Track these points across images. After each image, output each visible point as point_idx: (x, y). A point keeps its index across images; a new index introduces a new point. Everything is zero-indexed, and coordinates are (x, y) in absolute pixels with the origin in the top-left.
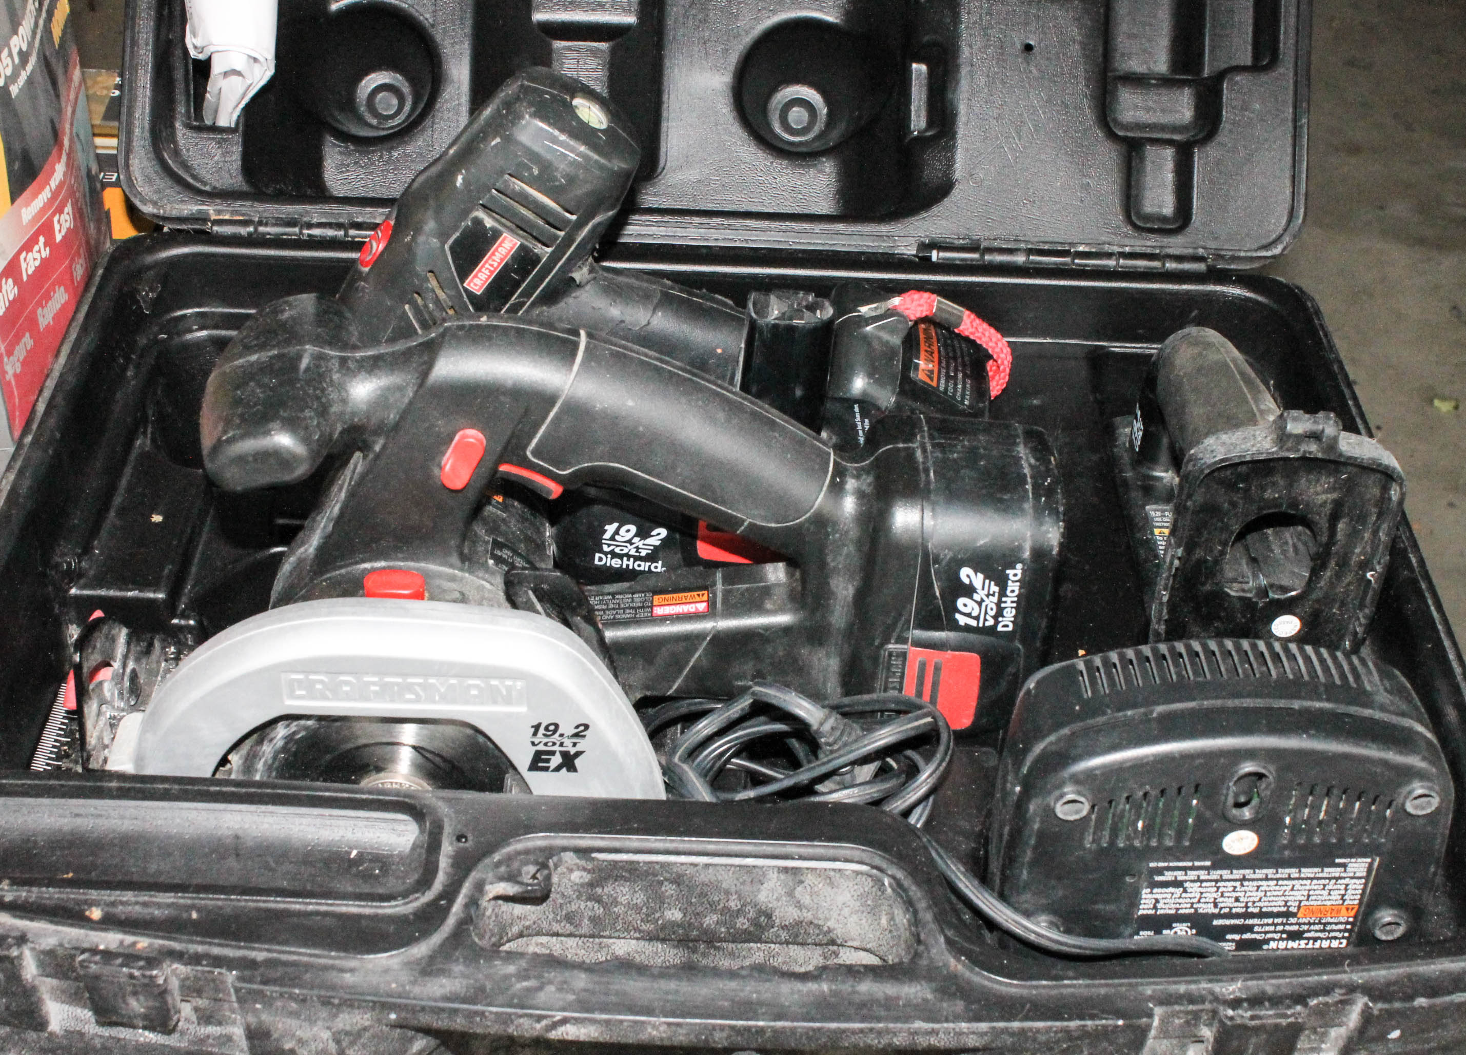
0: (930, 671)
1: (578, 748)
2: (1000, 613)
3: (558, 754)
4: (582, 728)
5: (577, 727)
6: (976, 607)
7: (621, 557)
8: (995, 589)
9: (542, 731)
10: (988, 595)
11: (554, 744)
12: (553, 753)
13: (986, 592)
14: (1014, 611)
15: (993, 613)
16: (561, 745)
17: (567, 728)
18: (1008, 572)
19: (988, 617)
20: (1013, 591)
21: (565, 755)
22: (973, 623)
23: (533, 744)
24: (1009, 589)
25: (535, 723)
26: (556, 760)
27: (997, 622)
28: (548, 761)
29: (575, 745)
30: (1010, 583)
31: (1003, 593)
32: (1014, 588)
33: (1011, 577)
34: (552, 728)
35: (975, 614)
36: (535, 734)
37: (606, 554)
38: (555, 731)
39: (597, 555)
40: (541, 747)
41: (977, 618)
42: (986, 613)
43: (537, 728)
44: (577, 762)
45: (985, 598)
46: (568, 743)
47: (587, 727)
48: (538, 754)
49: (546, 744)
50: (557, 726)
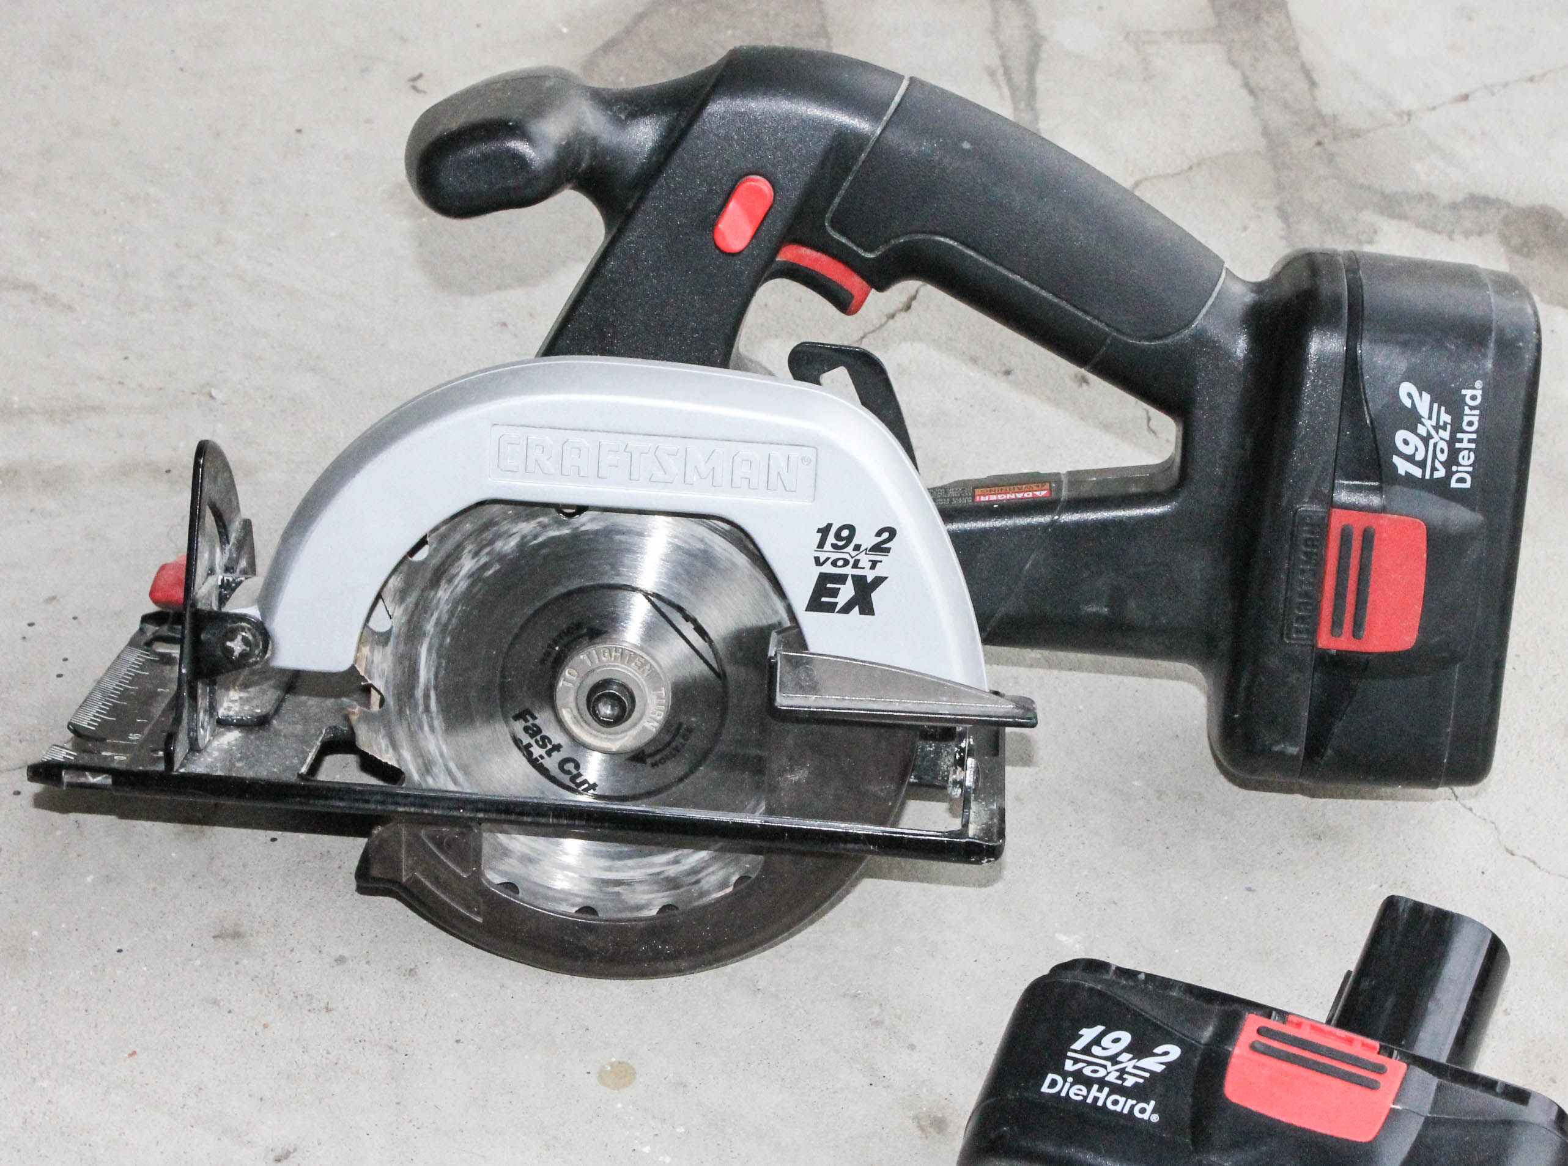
0: (1356, 543)
1: (879, 571)
2: (1452, 459)
3: (850, 581)
4: (886, 535)
5: (879, 534)
6: (1421, 446)
7: (1088, 1082)
8: (1446, 417)
9: (831, 539)
10: (1437, 428)
11: (846, 563)
12: (842, 579)
13: (1434, 422)
14: (1472, 455)
15: (1443, 457)
16: (856, 565)
17: (866, 538)
18: (1464, 392)
19: (1438, 465)
20: (1470, 424)
21: (859, 581)
22: (1417, 472)
24: (1466, 419)
25: (823, 525)
26: (847, 592)
27: (1449, 474)
28: (835, 593)
29: (873, 567)
30: (1467, 410)
31: (1457, 428)
32: (1471, 417)
33: (1468, 400)
34: (845, 533)
35: (1419, 457)
36: (821, 545)
37: (1065, 1075)
38: (849, 539)
39: (1050, 1076)
40: (828, 568)
41: (1422, 465)
42: (1435, 457)
43: (824, 531)
44: (875, 596)
45: (1433, 432)
46: (865, 560)
47: (892, 532)
48: (824, 578)
49: (834, 563)
50: (852, 529)
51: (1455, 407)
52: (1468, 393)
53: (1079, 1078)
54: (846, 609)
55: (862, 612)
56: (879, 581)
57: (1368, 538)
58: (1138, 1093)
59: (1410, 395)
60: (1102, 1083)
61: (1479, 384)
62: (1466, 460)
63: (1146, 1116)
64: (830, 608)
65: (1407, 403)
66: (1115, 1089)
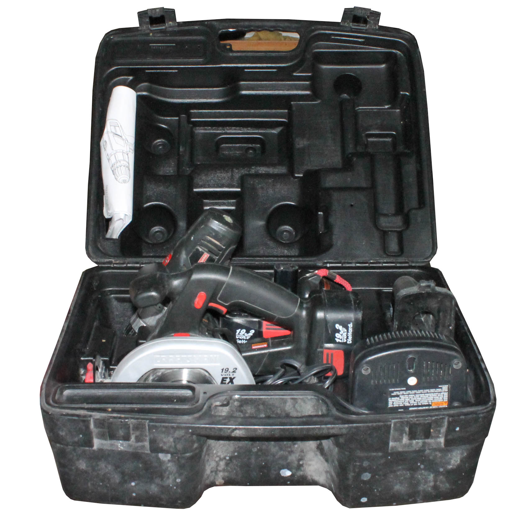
0: (330, 356)
1: (234, 376)
2: (347, 338)
3: (228, 379)
5: (234, 369)
6: (341, 336)
7: (241, 340)
8: (346, 330)
9: (224, 371)
10: (344, 332)
11: (227, 375)
12: (227, 378)
13: (343, 331)
14: (351, 337)
16: (229, 375)
17: (231, 370)
19: (345, 339)
20: (350, 331)
21: (230, 378)
22: (340, 341)
23: (222, 375)
25: (222, 368)
26: (228, 380)
27: (347, 341)
28: (226, 380)
29: (233, 375)
30: (349, 328)
31: (348, 332)
32: (351, 330)
33: (349, 327)
34: (227, 370)
35: (341, 338)
36: (222, 372)
38: (228, 370)
40: (224, 376)
41: (341, 340)
43: (223, 370)
44: (234, 381)
46: (231, 374)
47: (236, 369)
48: (223, 378)
49: (225, 375)
51: (347, 328)
52: (349, 325)
54: (229, 383)
55: (231, 384)
56: (234, 378)
57: (332, 355)
61: (351, 323)
64: (225, 383)
65: (337, 328)
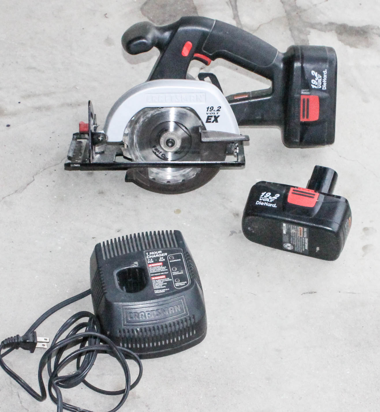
51: (322, 74)
52: (324, 72)
53: (262, 201)
54: (213, 122)
55: (216, 122)
56: (219, 116)
57: (308, 100)
58: (273, 203)
59: (314, 73)
60: (266, 202)
61: (326, 70)
62: (325, 84)
63: (274, 207)
64: (210, 122)
65: (313, 75)
66: (269, 203)
